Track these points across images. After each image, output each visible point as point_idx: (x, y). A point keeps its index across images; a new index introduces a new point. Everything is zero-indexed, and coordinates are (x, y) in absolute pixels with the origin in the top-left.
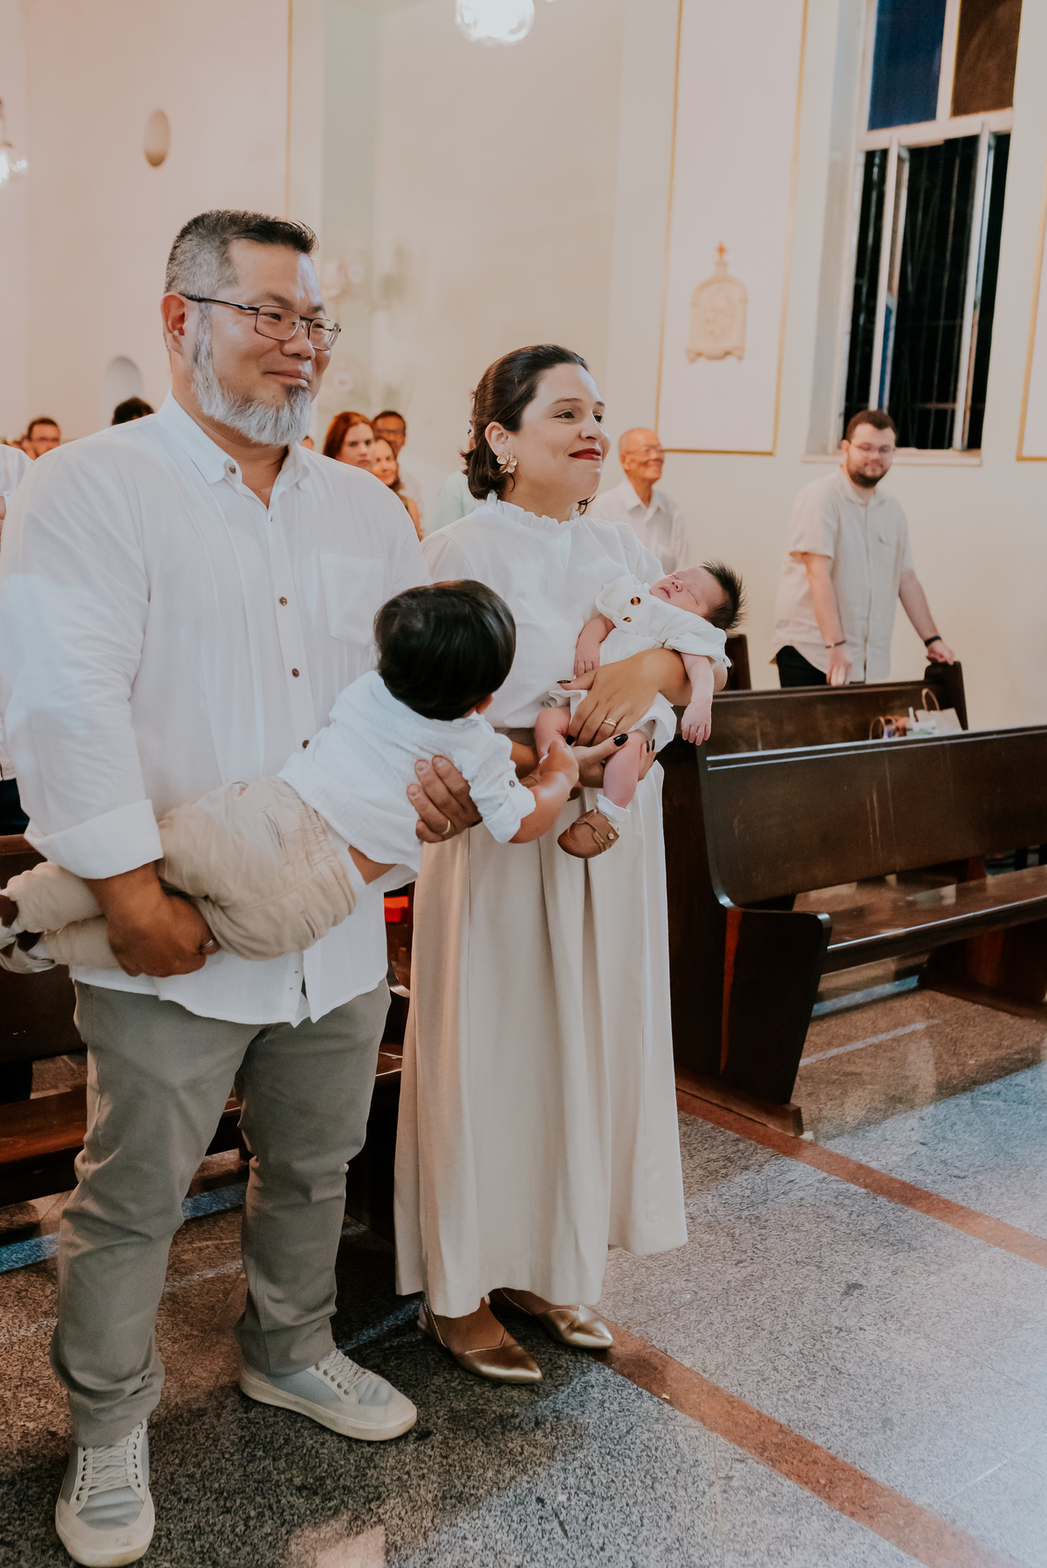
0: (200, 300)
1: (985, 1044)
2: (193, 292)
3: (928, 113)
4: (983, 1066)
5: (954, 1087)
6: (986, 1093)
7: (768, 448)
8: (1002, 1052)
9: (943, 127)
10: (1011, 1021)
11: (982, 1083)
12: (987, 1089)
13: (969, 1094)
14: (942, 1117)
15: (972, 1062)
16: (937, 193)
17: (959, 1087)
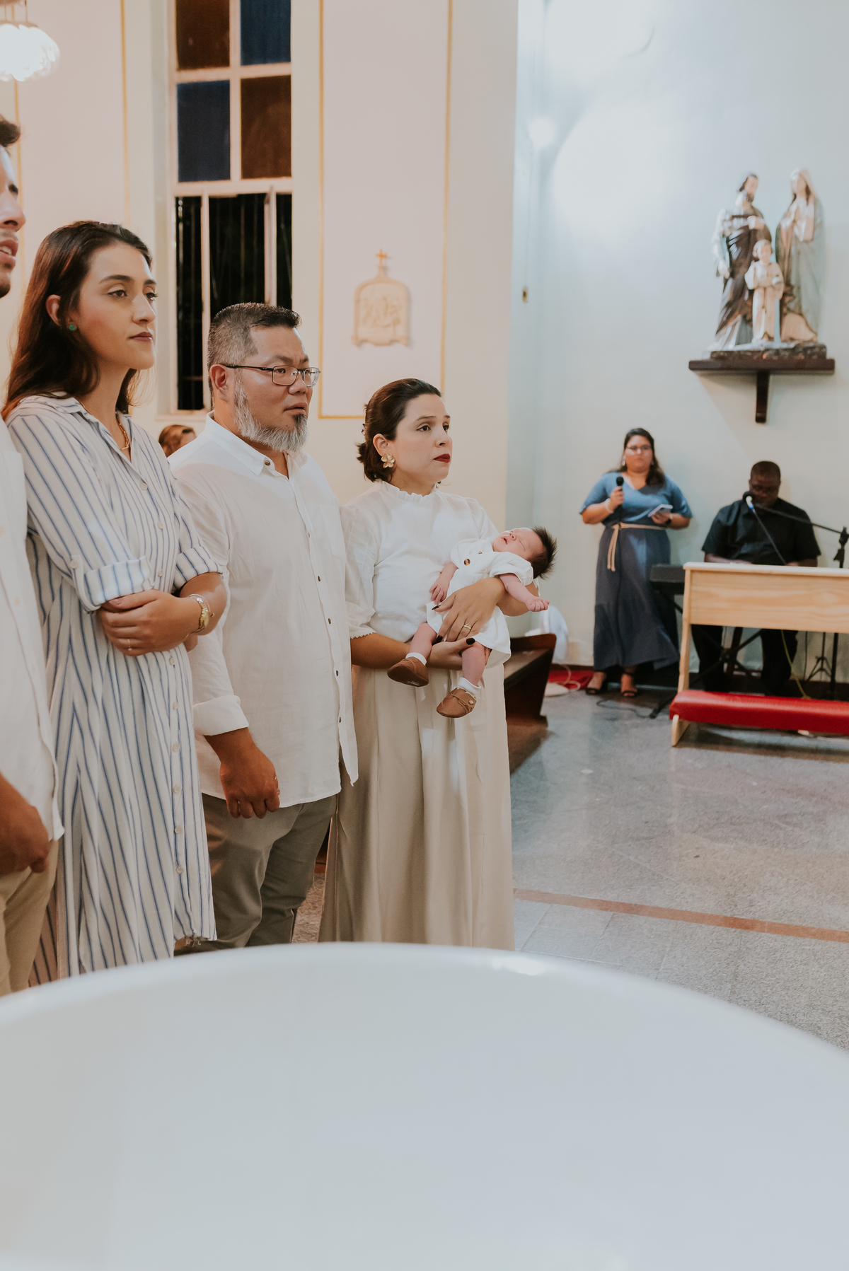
0: (236, 367)
2: (231, 362)
3: (224, 174)
9: (236, 185)
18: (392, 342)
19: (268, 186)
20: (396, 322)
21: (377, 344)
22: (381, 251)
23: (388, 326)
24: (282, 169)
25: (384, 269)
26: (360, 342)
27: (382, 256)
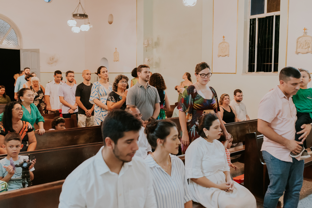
1: (305, 187)
3: (262, 12)
4: (307, 191)
5: (304, 196)
6: (310, 197)
7: (235, 73)
8: (309, 188)
9: (266, 14)
10: (308, 182)
11: (309, 195)
12: (310, 196)
13: (307, 197)
14: (305, 202)
15: (305, 191)
16: (264, 26)
17: (305, 196)
18: (307, 53)
19: (274, 14)
20: (309, 47)
21: (303, 54)
22: (305, 28)
23: (307, 48)
24: (278, 9)
25: (306, 33)
26: (298, 53)
27: (305, 29)
